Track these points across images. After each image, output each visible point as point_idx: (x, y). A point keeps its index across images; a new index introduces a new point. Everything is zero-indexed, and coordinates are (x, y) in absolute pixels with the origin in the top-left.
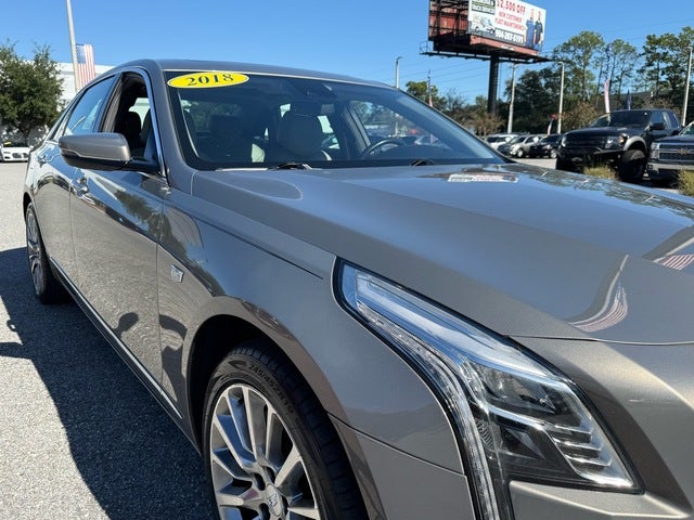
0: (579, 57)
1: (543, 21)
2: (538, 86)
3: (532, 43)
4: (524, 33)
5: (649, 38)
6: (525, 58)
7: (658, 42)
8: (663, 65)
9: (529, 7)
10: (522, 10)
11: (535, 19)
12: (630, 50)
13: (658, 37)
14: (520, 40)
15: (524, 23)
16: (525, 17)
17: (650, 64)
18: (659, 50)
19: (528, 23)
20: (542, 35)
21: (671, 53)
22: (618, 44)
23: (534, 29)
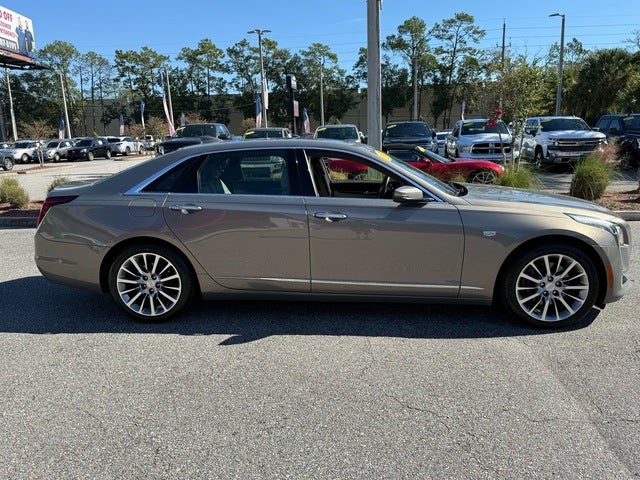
0: (58, 65)
1: (31, 30)
2: (23, 90)
3: (26, 50)
4: (16, 40)
5: (117, 52)
6: (21, 64)
7: (125, 57)
8: (133, 77)
9: (15, 15)
10: (8, 17)
11: (24, 28)
12: (103, 62)
13: (124, 52)
14: (13, 46)
15: (13, 30)
16: (14, 25)
17: (123, 75)
18: (127, 64)
19: (18, 30)
20: (33, 44)
21: (137, 67)
22: (92, 55)
23: (25, 38)
